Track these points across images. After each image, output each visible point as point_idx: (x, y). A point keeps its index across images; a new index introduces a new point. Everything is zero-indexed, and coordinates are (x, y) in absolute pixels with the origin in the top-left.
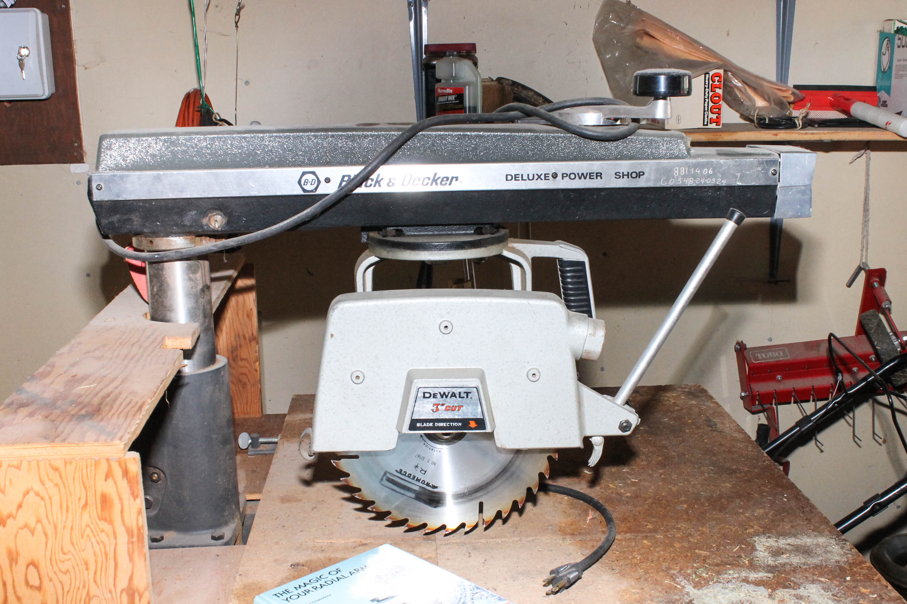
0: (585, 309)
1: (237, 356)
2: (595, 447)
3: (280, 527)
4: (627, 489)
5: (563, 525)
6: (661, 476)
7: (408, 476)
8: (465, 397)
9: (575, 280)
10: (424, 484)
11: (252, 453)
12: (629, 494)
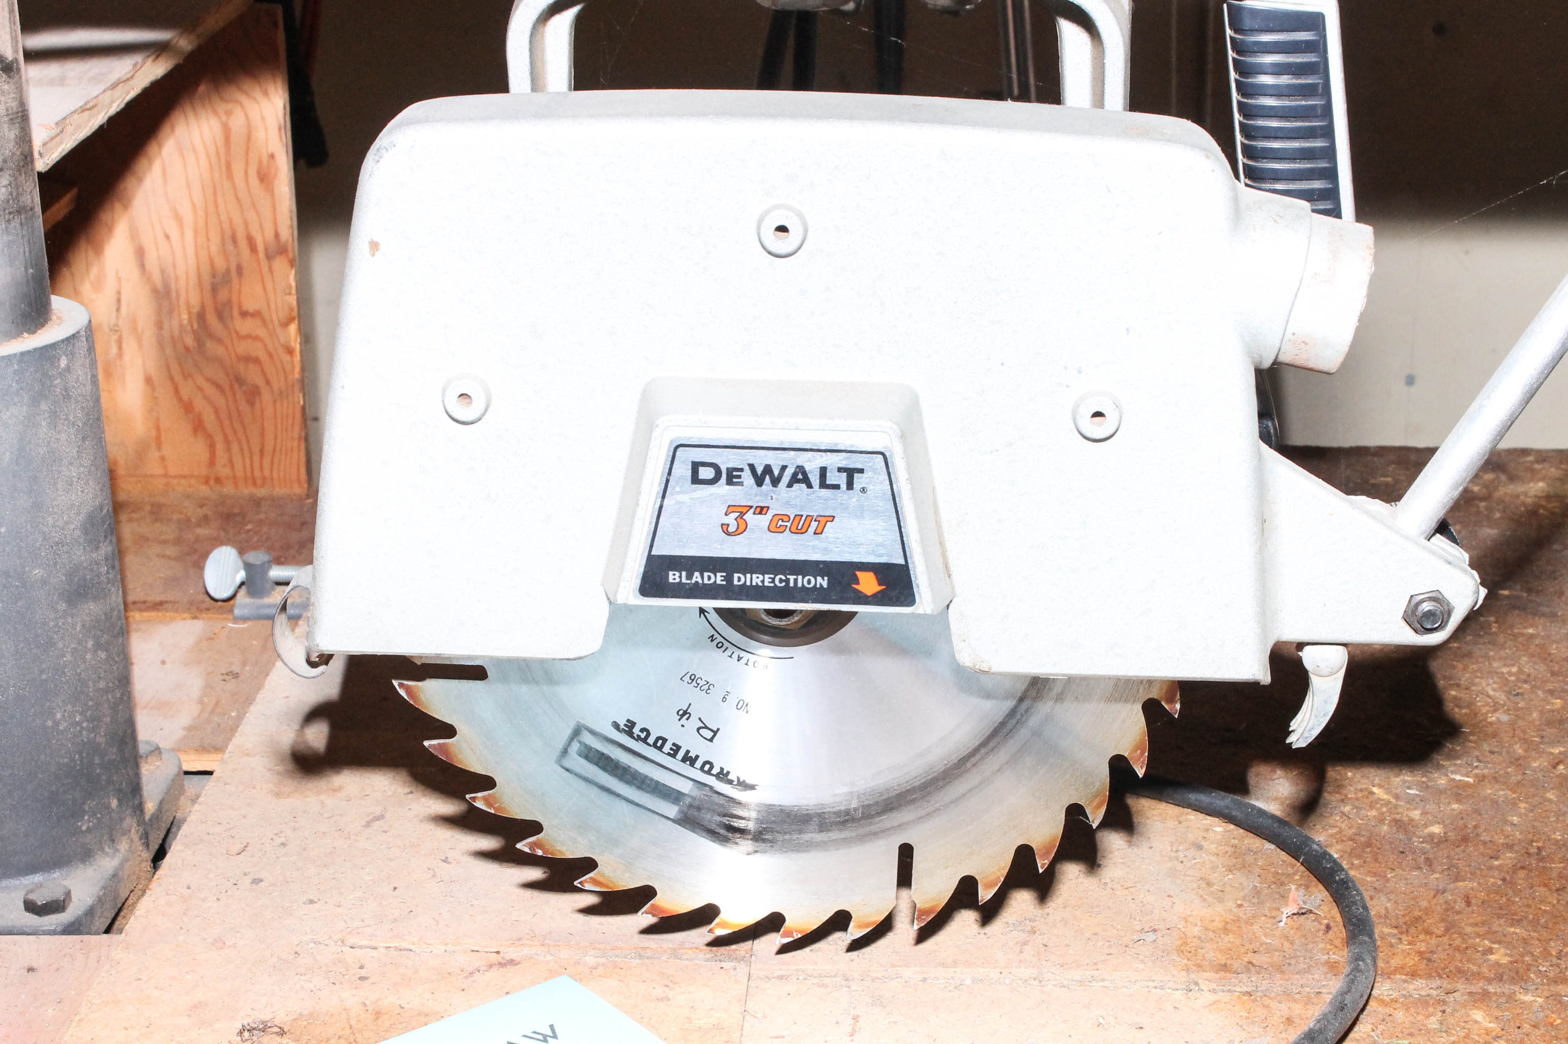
0: (1317, 185)
1: (229, 303)
2: (1315, 680)
3: (247, 880)
4: (1431, 807)
5: (1196, 931)
6: (1555, 767)
7: (655, 745)
8: (844, 486)
9: (1285, 80)
10: (709, 773)
11: (246, 612)
12: (1436, 829)
